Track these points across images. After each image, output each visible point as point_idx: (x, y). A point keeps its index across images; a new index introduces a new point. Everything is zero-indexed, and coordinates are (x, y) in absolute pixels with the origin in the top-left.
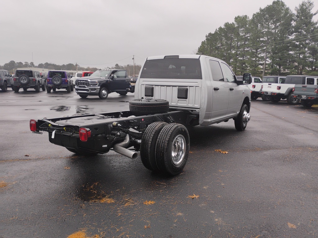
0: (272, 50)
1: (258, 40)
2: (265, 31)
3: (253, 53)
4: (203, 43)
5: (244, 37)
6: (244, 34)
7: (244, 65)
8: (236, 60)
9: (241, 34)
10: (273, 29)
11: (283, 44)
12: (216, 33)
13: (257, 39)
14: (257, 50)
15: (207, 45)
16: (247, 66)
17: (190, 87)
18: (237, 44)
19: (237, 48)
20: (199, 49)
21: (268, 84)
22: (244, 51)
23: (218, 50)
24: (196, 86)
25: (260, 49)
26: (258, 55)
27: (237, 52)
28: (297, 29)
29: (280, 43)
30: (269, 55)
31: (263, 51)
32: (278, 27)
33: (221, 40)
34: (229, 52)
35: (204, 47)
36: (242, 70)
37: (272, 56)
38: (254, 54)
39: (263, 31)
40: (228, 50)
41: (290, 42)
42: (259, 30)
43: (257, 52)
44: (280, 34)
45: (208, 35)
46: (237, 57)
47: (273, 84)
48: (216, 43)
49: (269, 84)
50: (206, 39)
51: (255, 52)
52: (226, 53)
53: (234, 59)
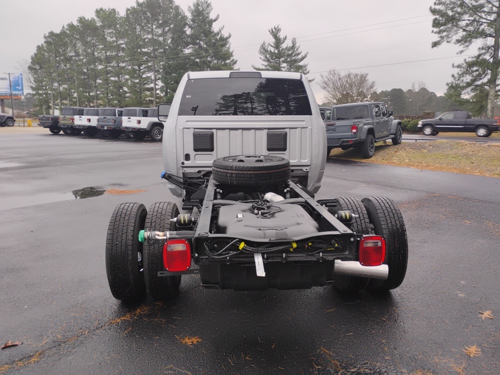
0: (164, 69)
1: (139, 50)
2: (148, 38)
3: (134, 71)
4: (39, 48)
5: (115, 44)
6: (114, 39)
7: (121, 91)
8: (107, 81)
9: (109, 39)
10: (160, 35)
11: (179, 60)
12: (63, 33)
13: (137, 50)
14: (139, 67)
15: (48, 53)
16: (125, 91)
17: (291, 130)
18: (105, 55)
19: (106, 60)
20: (32, 58)
21: (127, 117)
22: (118, 66)
23: (70, 63)
24: (302, 128)
25: (144, 66)
26: (143, 74)
27: (106, 67)
28: (194, 39)
29: (173, 58)
30: (160, 76)
31: (149, 69)
32: (167, 32)
33: (75, 46)
34: (92, 66)
35: (43, 55)
36: (120, 98)
37: (165, 78)
38: (136, 73)
39: (145, 37)
40: (89, 63)
41: (187, 57)
42: (139, 35)
43: (140, 70)
44: (173, 44)
45: (47, 35)
46: (109, 75)
47: (132, 118)
48: (65, 50)
49: (129, 118)
50: (45, 42)
51: (137, 70)
52: (87, 69)
53: (104, 80)
